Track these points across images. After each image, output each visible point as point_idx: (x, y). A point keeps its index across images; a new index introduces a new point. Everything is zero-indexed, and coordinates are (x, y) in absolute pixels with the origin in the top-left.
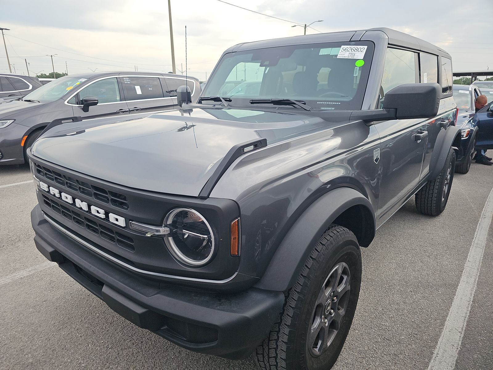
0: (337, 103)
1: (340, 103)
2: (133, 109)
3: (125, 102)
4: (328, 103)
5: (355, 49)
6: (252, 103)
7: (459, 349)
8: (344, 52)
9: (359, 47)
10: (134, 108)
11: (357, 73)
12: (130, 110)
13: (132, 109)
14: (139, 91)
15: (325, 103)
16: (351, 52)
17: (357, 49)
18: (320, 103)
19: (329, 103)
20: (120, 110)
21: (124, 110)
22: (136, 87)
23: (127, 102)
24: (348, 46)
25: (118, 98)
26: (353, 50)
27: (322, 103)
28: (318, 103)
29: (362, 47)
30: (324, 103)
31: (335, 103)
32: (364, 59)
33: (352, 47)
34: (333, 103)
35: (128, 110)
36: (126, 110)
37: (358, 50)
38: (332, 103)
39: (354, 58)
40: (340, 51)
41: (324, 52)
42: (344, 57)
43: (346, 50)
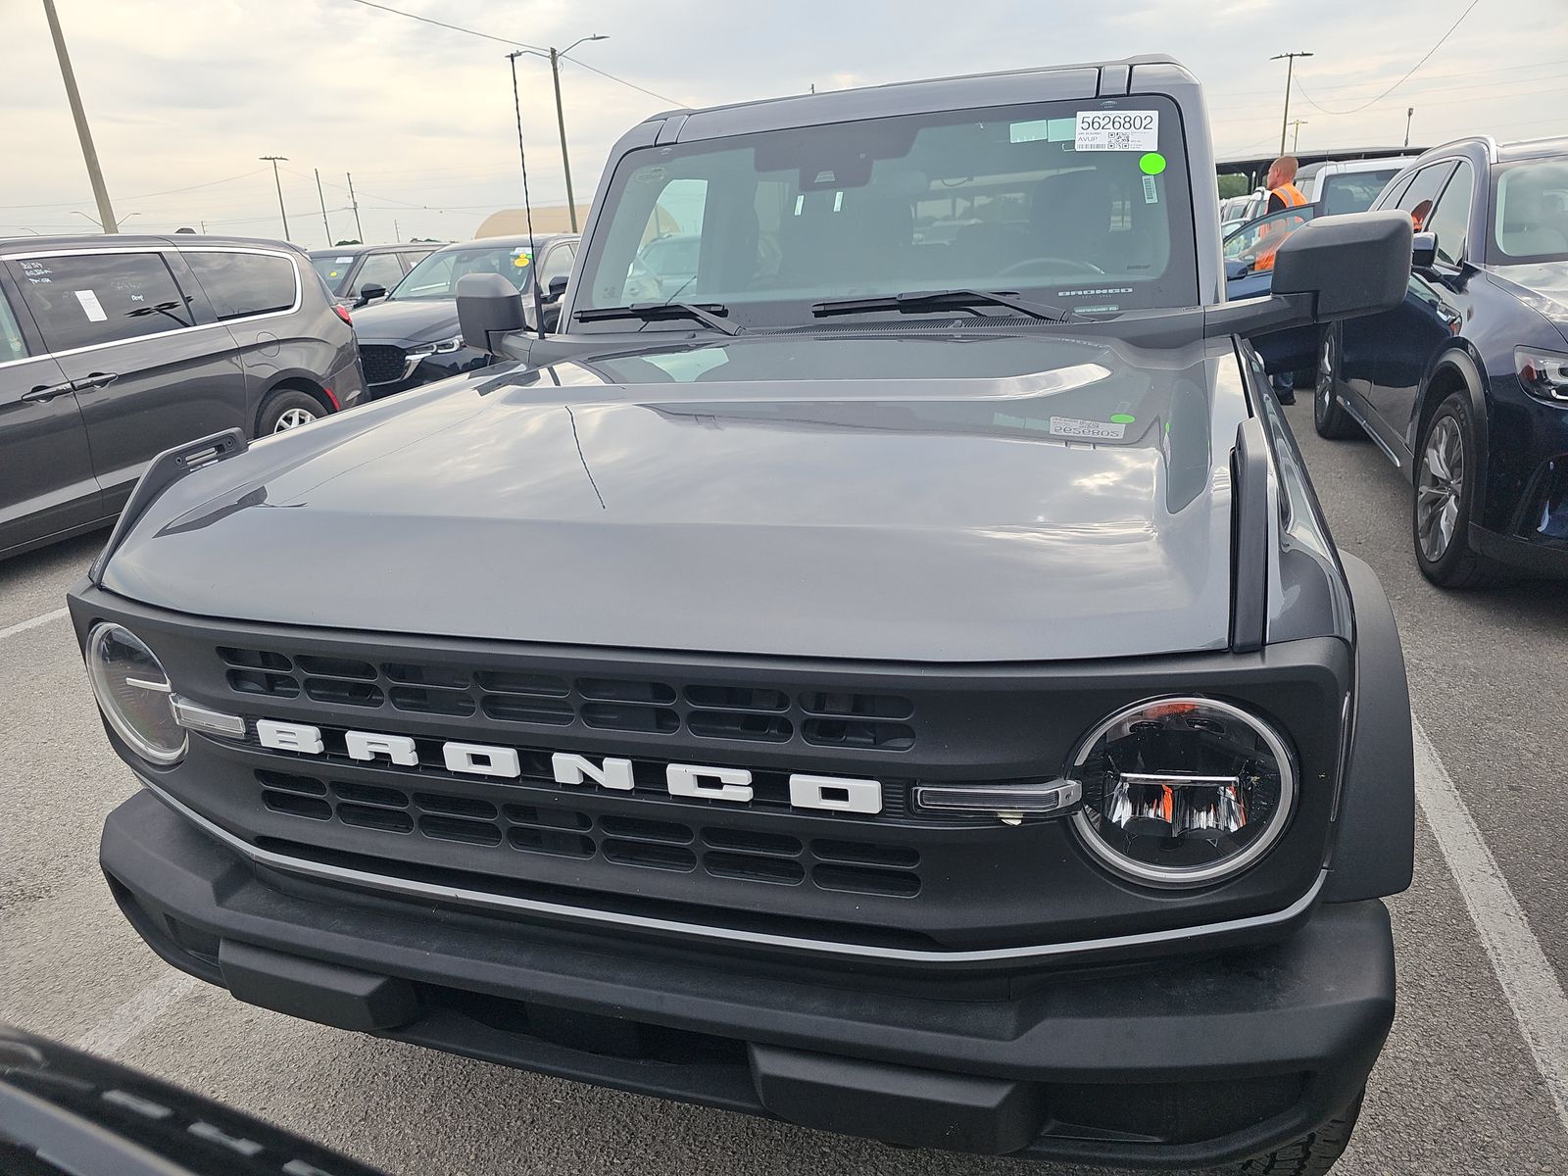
0: (1123, 290)
1: (1130, 290)
2: (89, 380)
3: (48, 356)
4: (1093, 292)
5: (1122, 122)
6: (818, 314)
7: (1525, 918)
8: (1092, 132)
9: (1132, 114)
10: (90, 376)
11: (1155, 195)
12: (76, 384)
13: (84, 382)
14: (95, 312)
15: (1085, 292)
16: (1112, 130)
17: (1127, 119)
18: (1068, 294)
19: (1098, 292)
20: (35, 390)
21: (54, 389)
22: (78, 294)
23: (55, 355)
24: (1101, 114)
25: (16, 345)
26: (1117, 125)
27: (1073, 293)
28: (1060, 294)
29: (1143, 113)
30: (1080, 293)
31: (1118, 291)
32: (1161, 150)
33: (1113, 114)
34: (1111, 291)
35: (69, 386)
36: (60, 388)
37: (1132, 122)
38: (1105, 291)
39: (1130, 150)
40: (1079, 130)
41: (1022, 132)
42: (1098, 146)
43: (1096, 125)
